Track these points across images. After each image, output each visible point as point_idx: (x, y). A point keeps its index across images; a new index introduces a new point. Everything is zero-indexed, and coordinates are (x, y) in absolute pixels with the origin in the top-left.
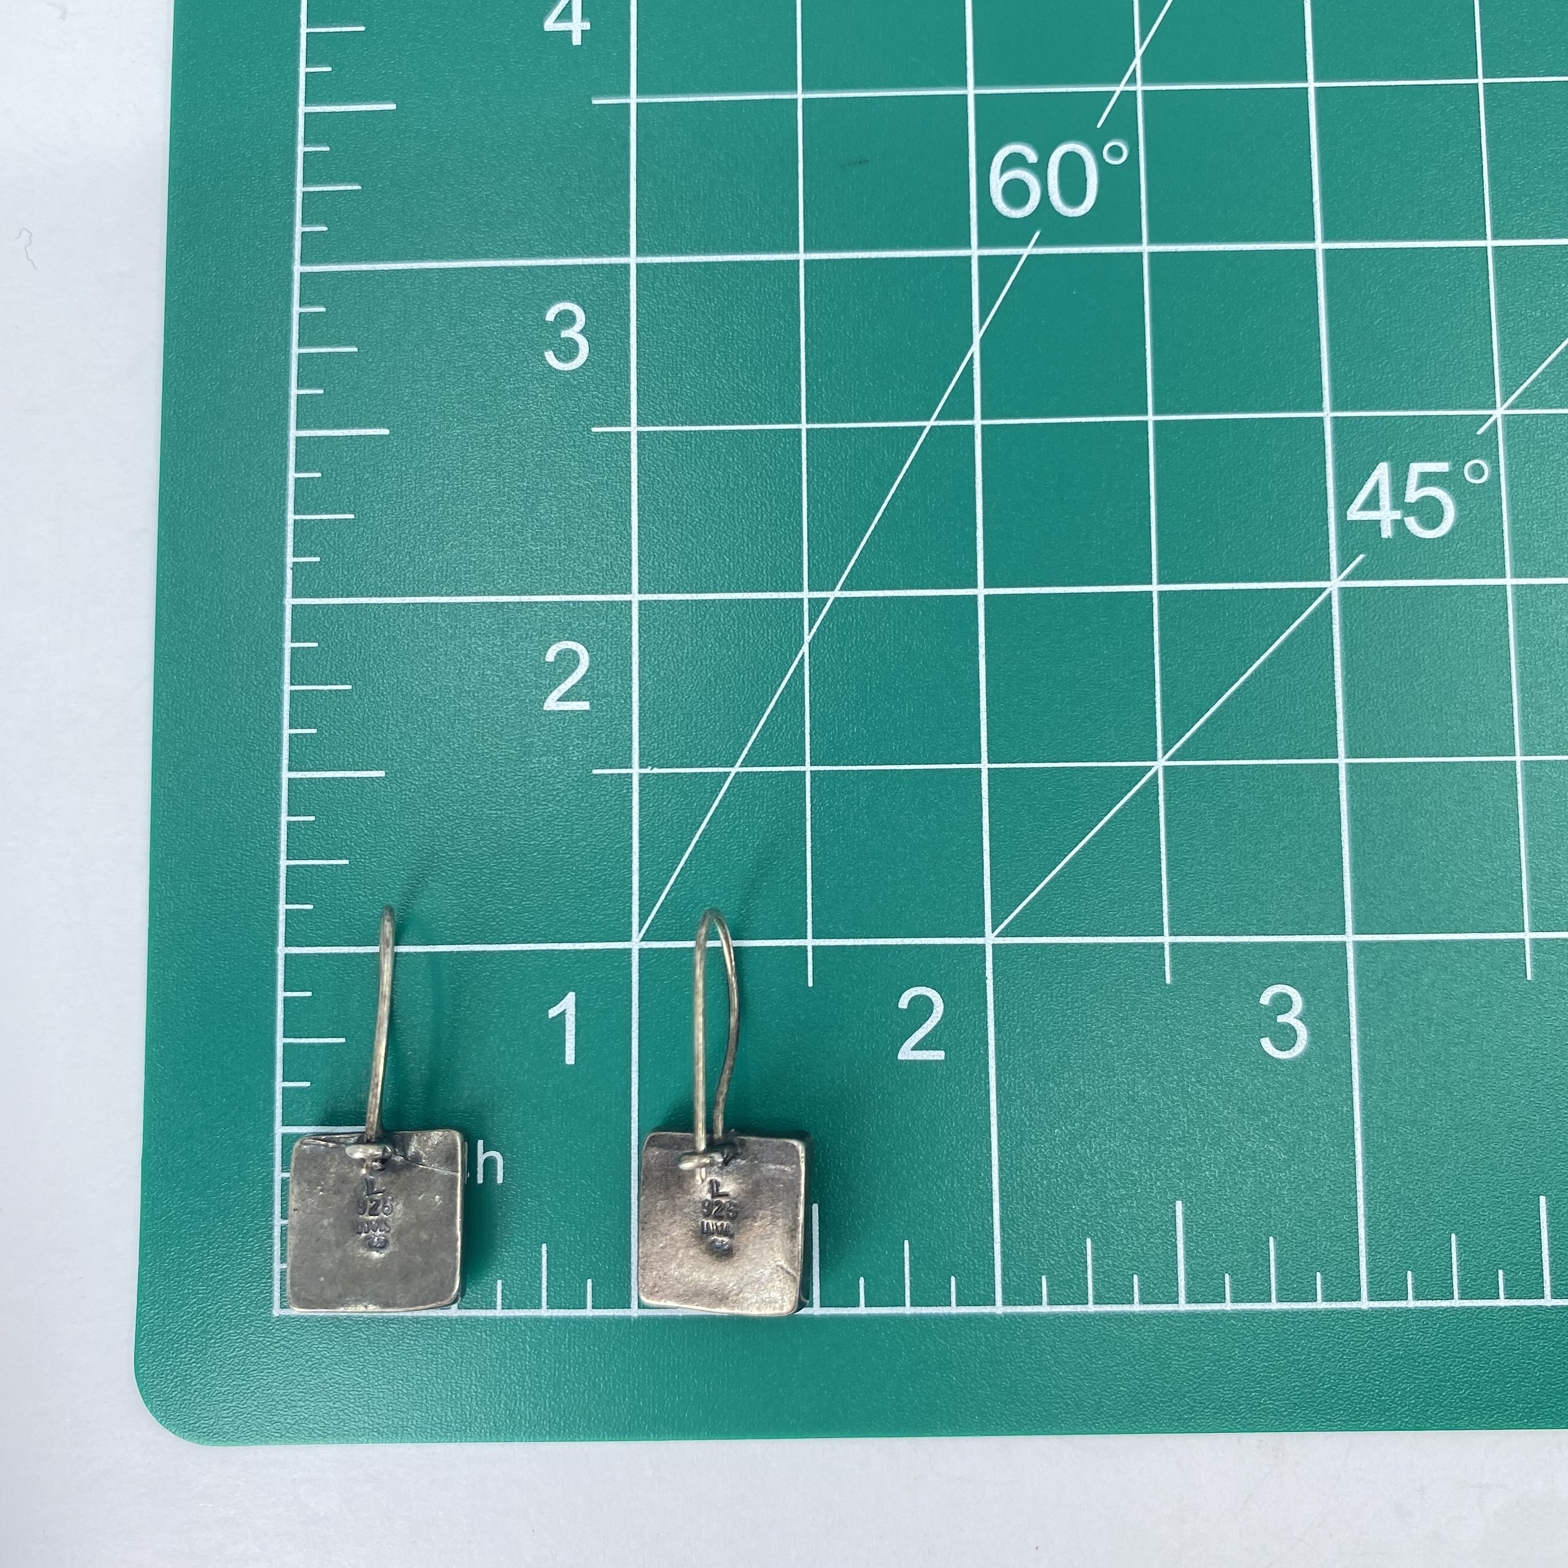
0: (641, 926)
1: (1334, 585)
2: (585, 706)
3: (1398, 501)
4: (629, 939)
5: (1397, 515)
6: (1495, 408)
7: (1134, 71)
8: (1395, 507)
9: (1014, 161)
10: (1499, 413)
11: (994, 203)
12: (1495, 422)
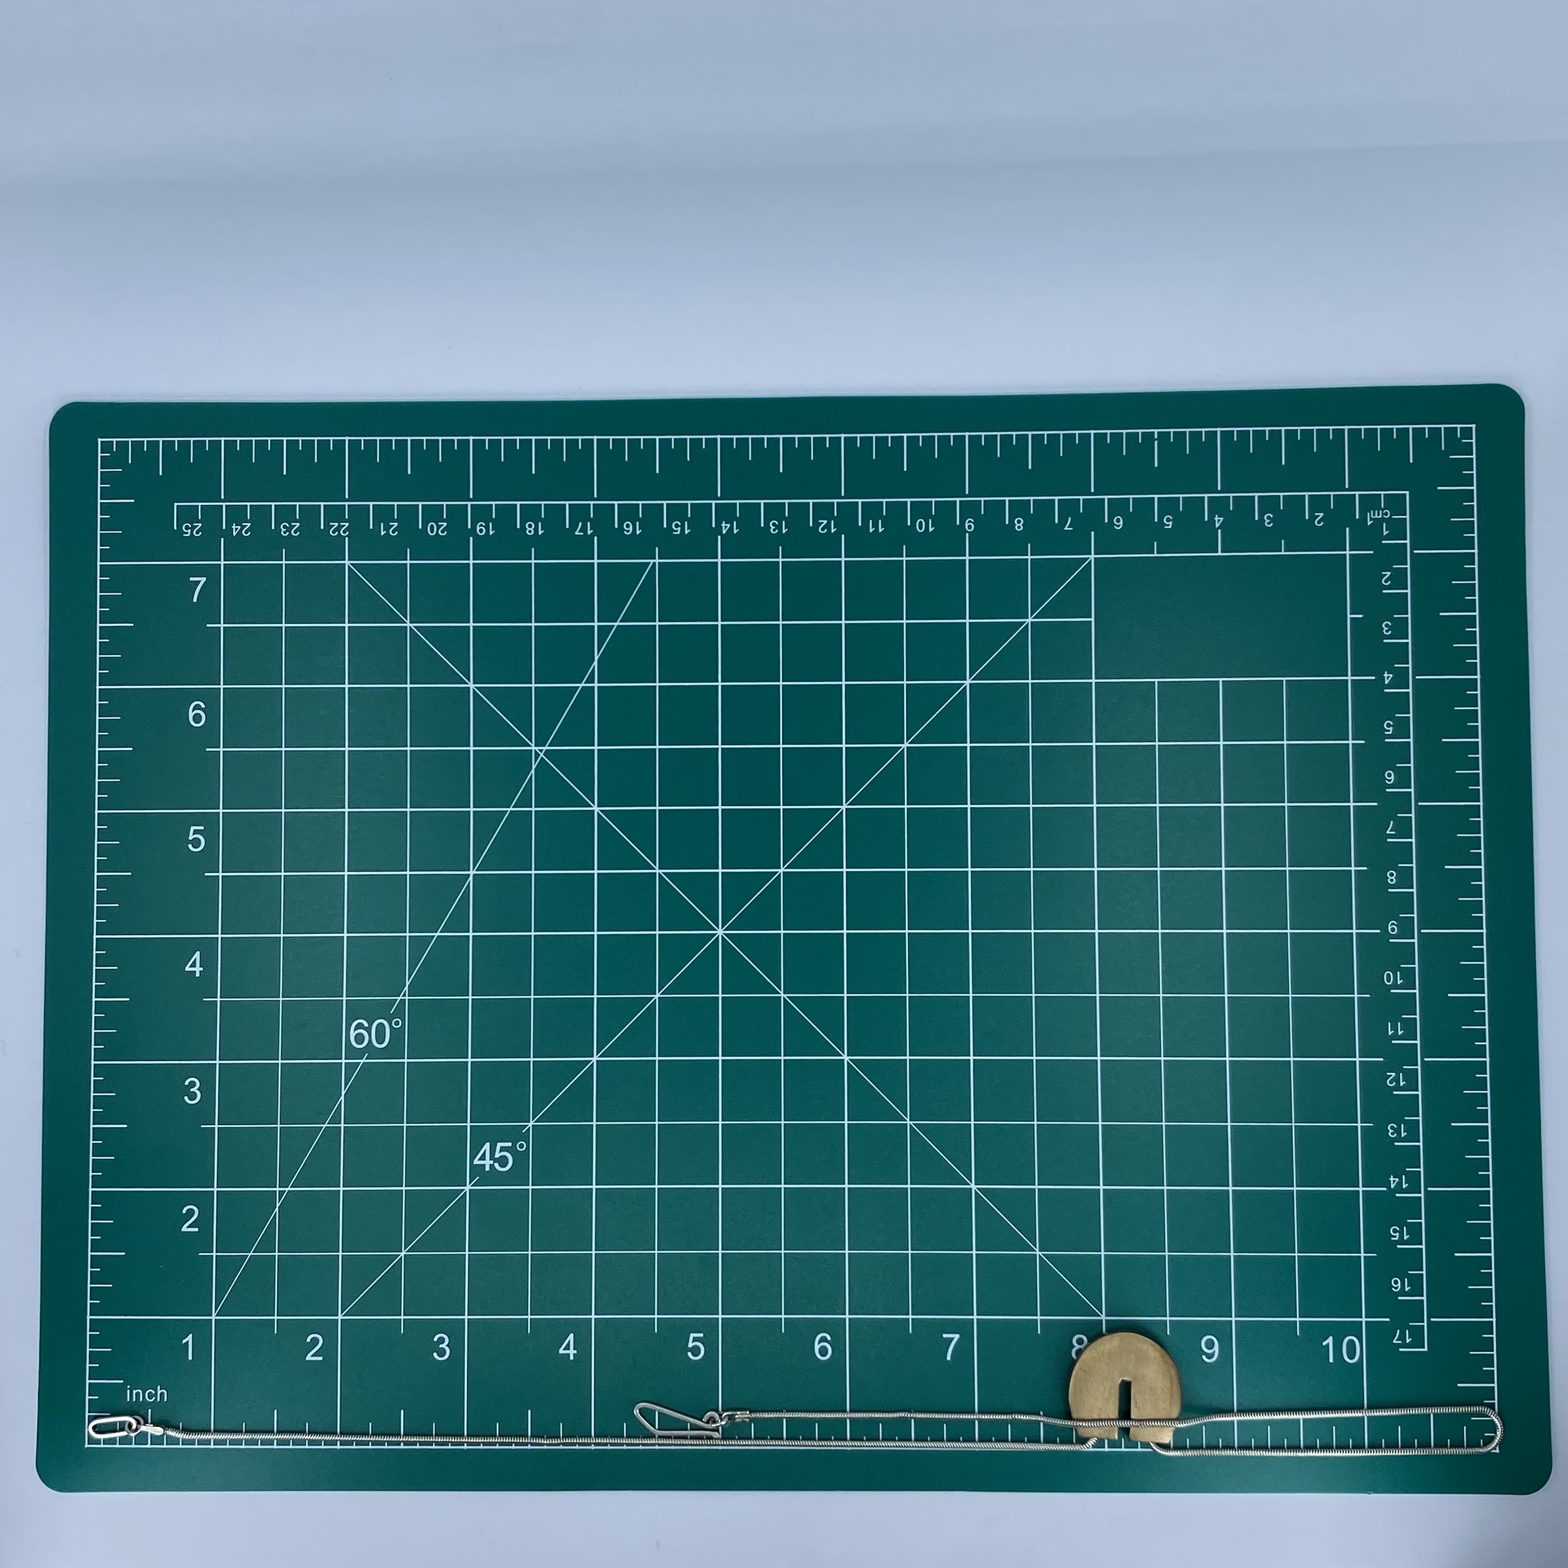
0: (216, 1311)
1: (468, 1188)
2: (196, 1230)
3: (492, 1157)
4: (211, 1315)
5: (492, 1162)
6: (529, 1122)
7: (405, 991)
8: (490, 1160)
9: (359, 1026)
10: (530, 1124)
11: (352, 1042)
12: (529, 1128)
